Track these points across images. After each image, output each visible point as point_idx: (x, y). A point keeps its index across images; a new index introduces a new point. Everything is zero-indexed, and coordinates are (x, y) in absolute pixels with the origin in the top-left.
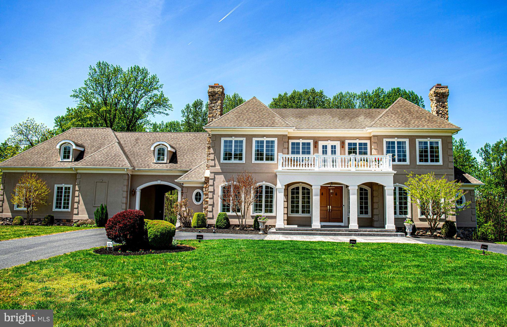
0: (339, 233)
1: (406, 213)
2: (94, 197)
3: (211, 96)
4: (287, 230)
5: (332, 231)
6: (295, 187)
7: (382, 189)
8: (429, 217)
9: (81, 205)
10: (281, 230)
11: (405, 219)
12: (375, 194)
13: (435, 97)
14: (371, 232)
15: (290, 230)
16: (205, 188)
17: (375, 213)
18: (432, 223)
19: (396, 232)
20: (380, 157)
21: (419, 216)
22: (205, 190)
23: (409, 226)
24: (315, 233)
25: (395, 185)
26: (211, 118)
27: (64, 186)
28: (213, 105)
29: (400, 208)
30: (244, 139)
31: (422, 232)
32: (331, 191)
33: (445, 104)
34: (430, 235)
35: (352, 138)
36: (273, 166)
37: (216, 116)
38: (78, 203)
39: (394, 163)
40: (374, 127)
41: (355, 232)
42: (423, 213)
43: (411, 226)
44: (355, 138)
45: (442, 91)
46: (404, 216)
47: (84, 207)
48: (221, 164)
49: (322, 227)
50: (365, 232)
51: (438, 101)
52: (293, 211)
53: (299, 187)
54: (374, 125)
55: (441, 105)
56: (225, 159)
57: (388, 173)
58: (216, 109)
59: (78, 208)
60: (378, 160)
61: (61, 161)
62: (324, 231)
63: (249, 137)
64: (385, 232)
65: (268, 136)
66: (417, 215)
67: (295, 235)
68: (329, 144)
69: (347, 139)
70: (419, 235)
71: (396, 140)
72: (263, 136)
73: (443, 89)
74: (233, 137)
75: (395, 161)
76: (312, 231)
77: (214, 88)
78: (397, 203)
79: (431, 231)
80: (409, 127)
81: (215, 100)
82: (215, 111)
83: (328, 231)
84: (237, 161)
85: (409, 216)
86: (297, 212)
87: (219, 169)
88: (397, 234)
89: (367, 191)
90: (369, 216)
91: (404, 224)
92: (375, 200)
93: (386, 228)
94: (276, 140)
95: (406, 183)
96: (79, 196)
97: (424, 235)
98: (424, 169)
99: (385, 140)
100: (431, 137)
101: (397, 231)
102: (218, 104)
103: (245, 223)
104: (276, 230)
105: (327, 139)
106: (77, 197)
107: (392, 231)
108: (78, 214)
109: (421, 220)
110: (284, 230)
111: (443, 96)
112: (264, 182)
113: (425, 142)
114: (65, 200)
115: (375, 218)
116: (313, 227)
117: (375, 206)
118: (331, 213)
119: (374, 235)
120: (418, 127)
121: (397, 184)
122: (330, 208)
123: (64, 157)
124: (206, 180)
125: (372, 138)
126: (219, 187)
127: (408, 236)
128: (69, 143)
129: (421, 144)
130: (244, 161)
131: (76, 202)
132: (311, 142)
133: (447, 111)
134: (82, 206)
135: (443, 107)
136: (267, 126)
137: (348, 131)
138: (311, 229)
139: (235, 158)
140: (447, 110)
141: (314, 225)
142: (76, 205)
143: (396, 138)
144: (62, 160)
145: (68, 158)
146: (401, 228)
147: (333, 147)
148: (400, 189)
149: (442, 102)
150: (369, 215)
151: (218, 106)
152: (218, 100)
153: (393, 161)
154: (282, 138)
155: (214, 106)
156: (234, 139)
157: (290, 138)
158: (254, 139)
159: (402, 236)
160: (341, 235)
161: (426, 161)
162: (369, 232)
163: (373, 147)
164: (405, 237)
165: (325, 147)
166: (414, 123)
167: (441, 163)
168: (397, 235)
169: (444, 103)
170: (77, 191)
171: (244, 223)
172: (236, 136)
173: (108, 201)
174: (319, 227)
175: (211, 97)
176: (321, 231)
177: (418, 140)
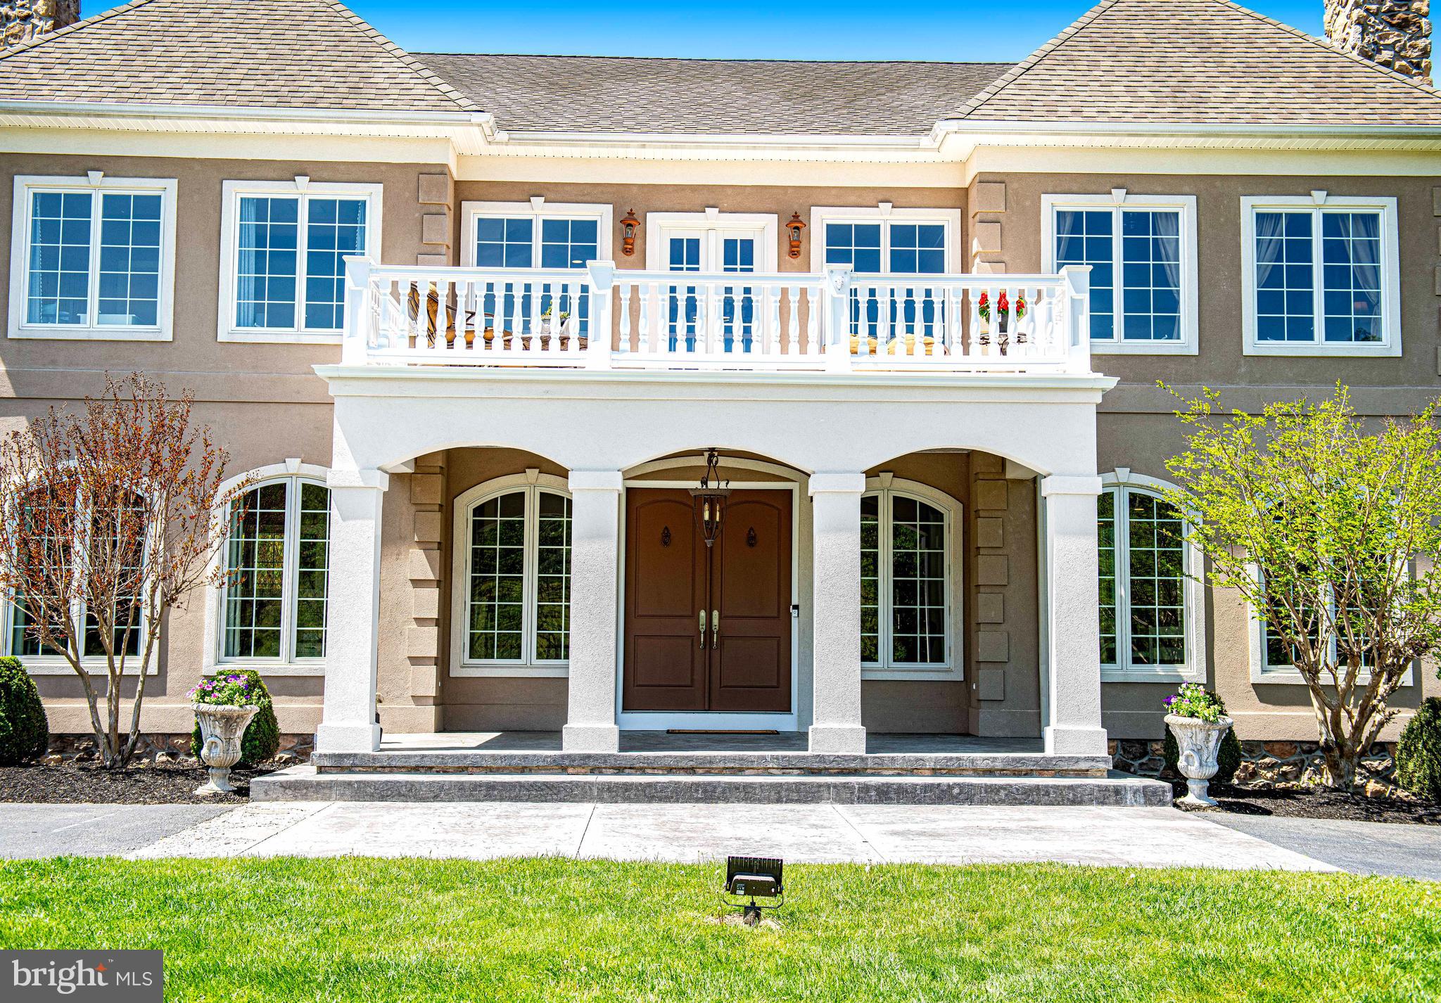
0: (736, 787)
1: (1174, 652)
4: (392, 769)
5: (691, 771)
6: (498, 494)
7: (1028, 508)
8: (1325, 678)
10: (350, 770)
11: (1170, 689)
12: (985, 532)
14: (950, 773)
15: (416, 769)
17: (982, 653)
18: (1343, 714)
19: (1111, 775)
20: (1013, 285)
21: (1255, 669)
23: (1201, 736)
24: (577, 784)
25: (1110, 477)
29: (1142, 619)
30: (167, 190)
31: (1270, 767)
32: (707, 516)
34: (1326, 789)
35: (852, 199)
39: (1106, 346)
40: (985, 118)
41: (842, 772)
42: (1276, 654)
43: (1215, 734)
44: (870, 199)
46: (1158, 672)
48: (11, 349)
49: (629, 740)
50: (911, 772)
52: (481, 648)
53: (521, 496)
54: (986, 110)
56: (40, 313)
57: (1064, 388)
60: (1003, 309)
62: (642, 771)
64: (1041, 773)
65: (324, 174)
66: (1244, 664)
67: (436, 798)
68: (712, 230)
69: (823, 197)
70: (1257, 794)
71: (1116, 204)
72: (290, 170)
74: (95, 176)
75: (1110, 335)
76: (564, 770)
78: (1123, 592)
79: (1334, 767)
80: (1198, 121)
83: (670, 770)
84: (122, 328)
85: (1191, 670)
86: (512, 649)
88: (1117, 791)
89: (939, 516)
90: (948, 671)
91: (1169, 719)
92: (986, 570)
93: (1049, 751)
94: (372, 195)
95: (1173, 463)
97: (1288, 794)
98: (1289, 381)
99: (1051, 205)
100: (1334, 185)
101: (1121, 768)
103: (136, 724)
104: (321, 770)
105: (698, 199)
107: (1083, 766)
109: (1268, 694)
110: (375, 770)
112: (293, 464)
113: (1292, 217)
115: (986, 684)
116: (572, 745)
117: (987, 609)
118: (716, 655)
119: (967, 796)
120: (1256, 120)
121: (1123, 474)
122: (716, 621)
125: (973, 194)
127: (1190, 799)
129: (1269, 226)
130: (163, 328)
132: (603, 216)
136: (311, 105)
137: (827, 148)
138: (554, 759)
139: (105, 306)
141: (578, 732)
143: (1119, 193)
146: (1144, 743)
147: (739, 250)
148: (1140, 503)
150: (951, 667)
153: (1094, 335)
154: (413, 186)
156: (97, 187)
157: (464, 191)
158: (235, 193)
159: (1150, 798)
160: (748, 794)
161: (1303, 331)
162: (935, 772)
163: (975, 246)
164: (1170, 809)
165: (684, 251)
166: (1228, 99)
167: (1389, 343)
168: (1116, 797)
171: (125, 726)
172: (111, 165)
174: (609, 746)
176: (620, 770)
177: (1250, 207)
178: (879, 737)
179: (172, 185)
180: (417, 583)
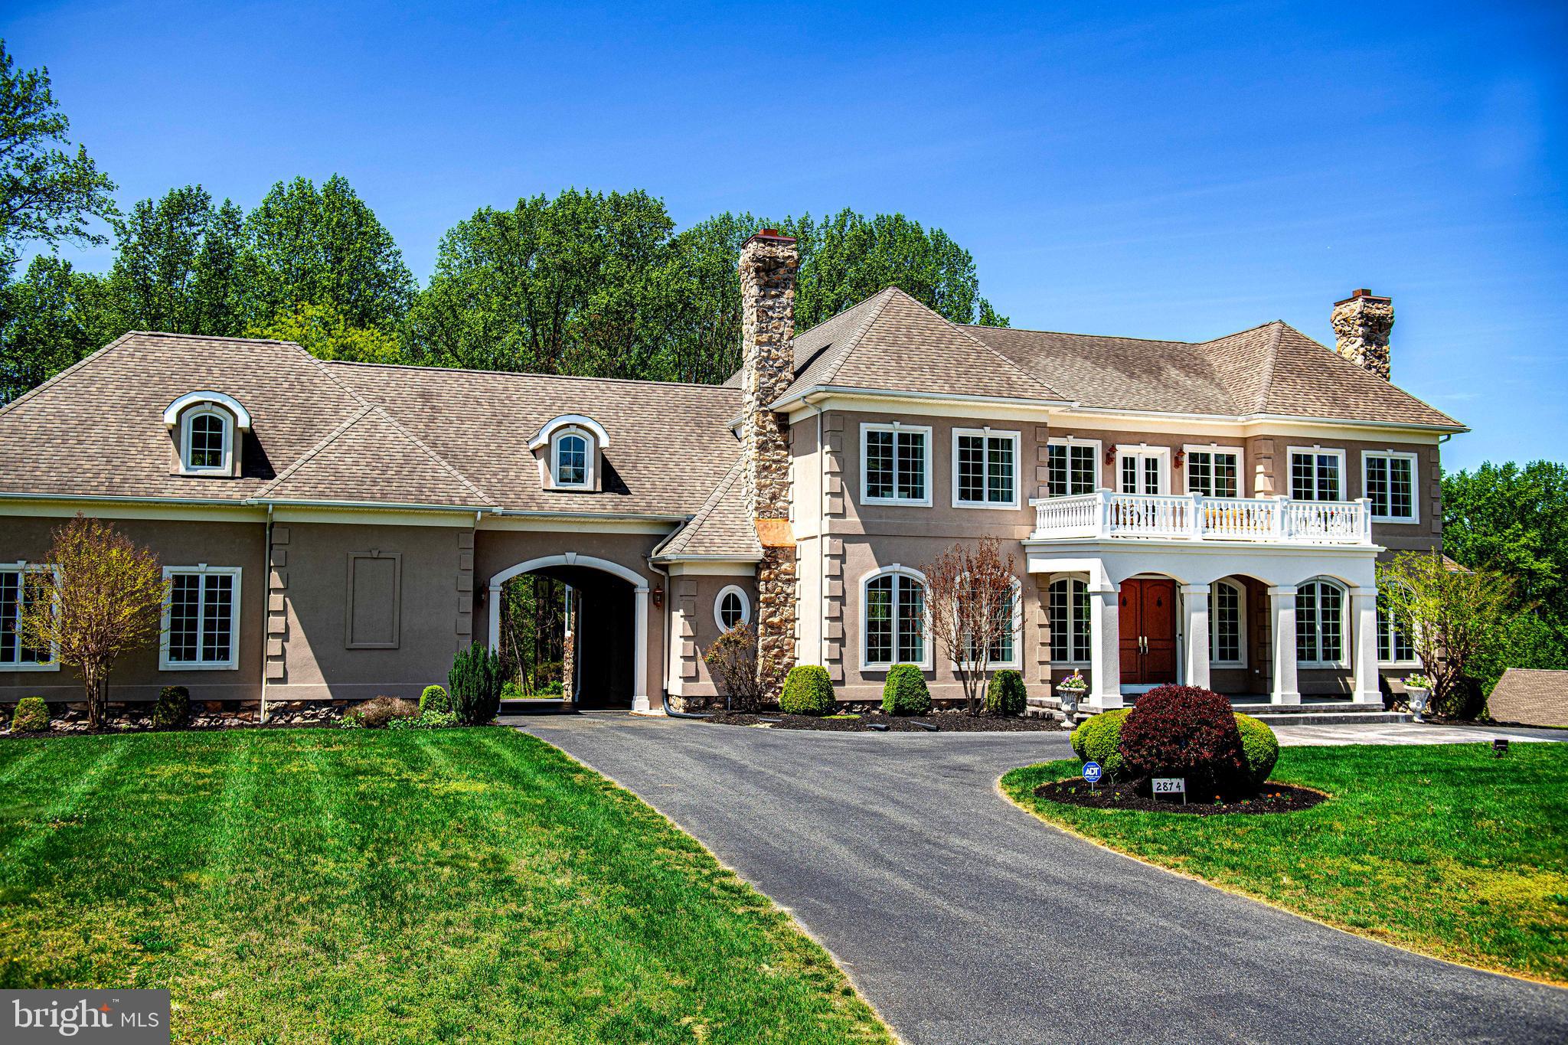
2: (349, 616)
3: (764, 270)
9: (295, 647)
13: (1361, 329)
16: (767, 582)
19: (1384, 710)
22: (767, 588)
26: (766, 348)
27: (202, 571)
28: (770, 303)
30: (927, 432)
33: (1384, 348)
35: (1200, 441)
36: (1011, 517)
37: (779, 341)
38: (285, 636)
40: (1272, 412)
44: (1207, 441)
45: (1378, 312)
47: (308, 652)
48: (862, 510)
51: (1368, 339)
53: (1065, 582)
54: (1270, 407)
55: (1375, 350)
56: (873, 492)
57: (1365, 552)
58: (781, 319)
59: (282, 657)
61: (182, 471)
63: (943, 425)
64: (1355, 710)
65: (995, 426)
68: (1141, 453)
69: (1188, 440)
71: (1315, 451)
72: (982, 424)
73: (1380, 306)
74: (894, 423)
77: (773, 246)
78: (1319, 628)
80: (1352, 418)
81: (776, 287)
82: (775, 322)
84: (909, 501)
86: (1062, 655)
87: (855, 523)
89: (1235, 592)
93: (1357, 700)
94: (1016, 436)
96: (283, 612)
98: (1379, 534)
99: (1291, 450)
100: (1396, 447)
101: (1389, 708)
102: (783, 300)
105: (1137, 439)
106: (277, 613)
107: (1373, 707)
108: (283, 680)
111: (1380, 325)
113: (1379, 460)
114: (209, 625)
118: (1146, 658)
122: (1146, 642)
123: (198, 459)
124: (767, 556)
125: (1250, 444)
126: (857, 582)
128: (214, 404)
129: (1371, 464)
130: (928, 500)
131: (275, 635)
132: (1097, 445)
133: (1388, 370)
134: (299, 648)
135: (1380, 357)
139: (901, 489)
140: (1387, 365)
142: (273, 647)
143: (1317, 447)
144: (187, 469)
145: (216, 461)
147: (1151, 464)
149: (1377, 344)
150: (1242, 663)
151: (784, 309)
152: (786, 287)
154: (1032, 432)
155: (771, 308)
156: (895, 429)
158: (957, 433)
161: (1384, 511)
163: (1260, 469)
165: (1129, 463)
167: (1414, 518)
169: (1382, 345)
170: (277, 591)
172: (902, 418)
173: (405, 625)
175: (762, 274)
177: (1365, 454)
178: (1306, 696)
179: (930, 429)
180: (1040, 626)
